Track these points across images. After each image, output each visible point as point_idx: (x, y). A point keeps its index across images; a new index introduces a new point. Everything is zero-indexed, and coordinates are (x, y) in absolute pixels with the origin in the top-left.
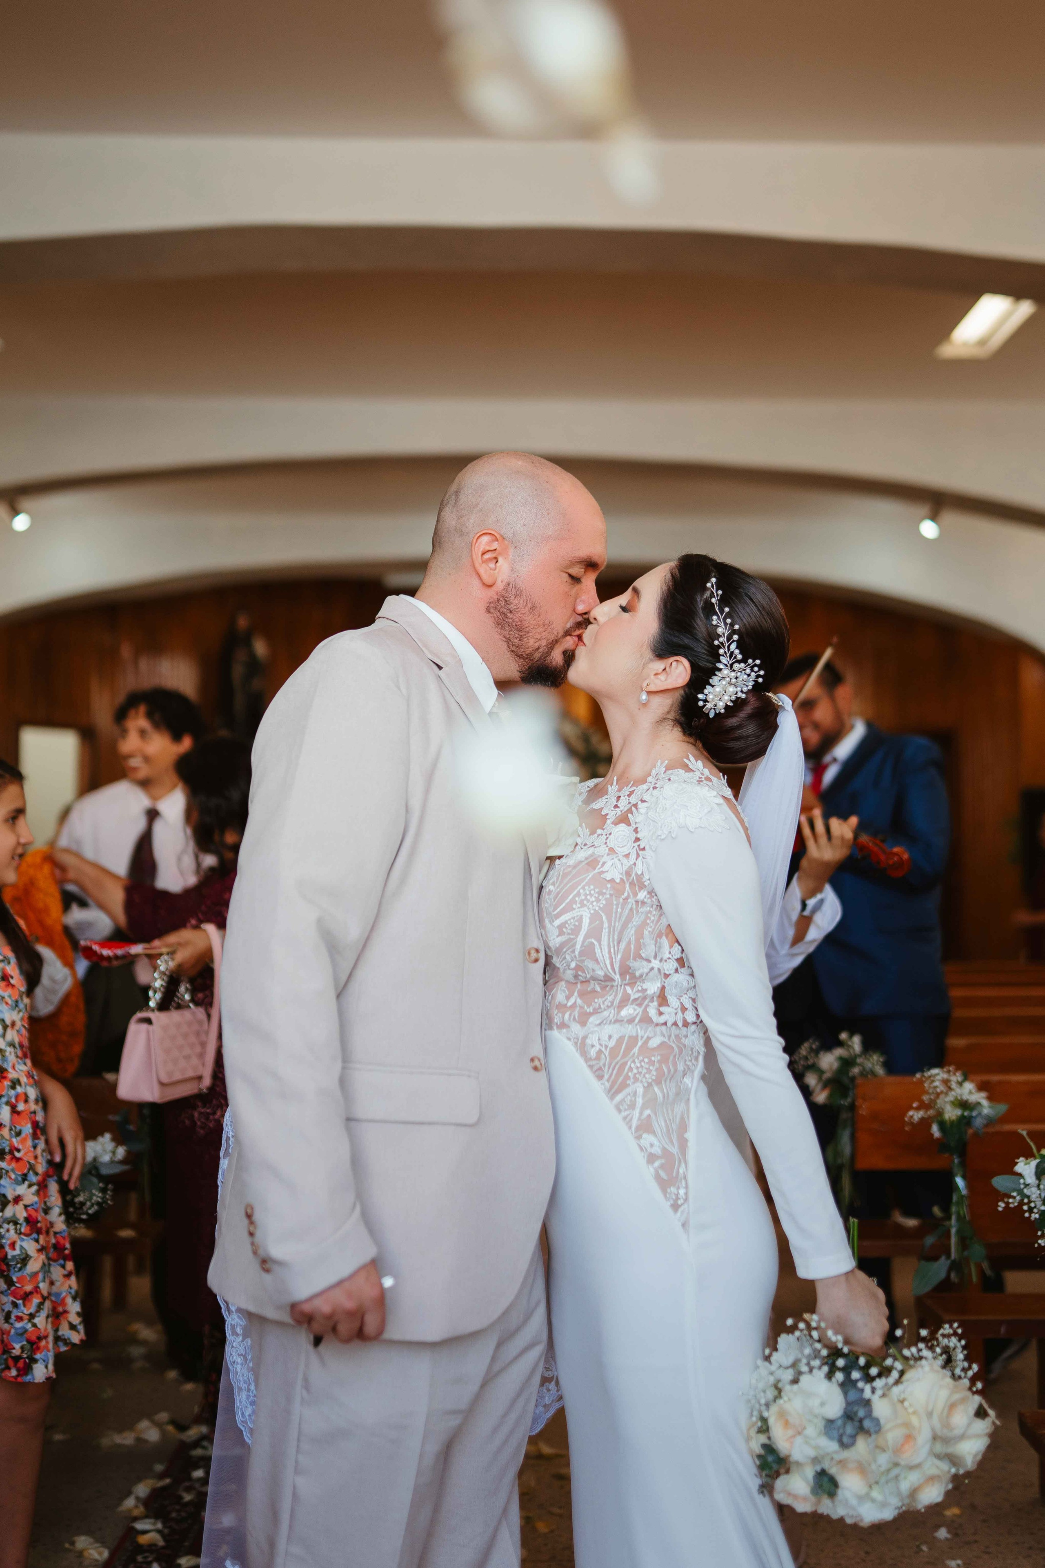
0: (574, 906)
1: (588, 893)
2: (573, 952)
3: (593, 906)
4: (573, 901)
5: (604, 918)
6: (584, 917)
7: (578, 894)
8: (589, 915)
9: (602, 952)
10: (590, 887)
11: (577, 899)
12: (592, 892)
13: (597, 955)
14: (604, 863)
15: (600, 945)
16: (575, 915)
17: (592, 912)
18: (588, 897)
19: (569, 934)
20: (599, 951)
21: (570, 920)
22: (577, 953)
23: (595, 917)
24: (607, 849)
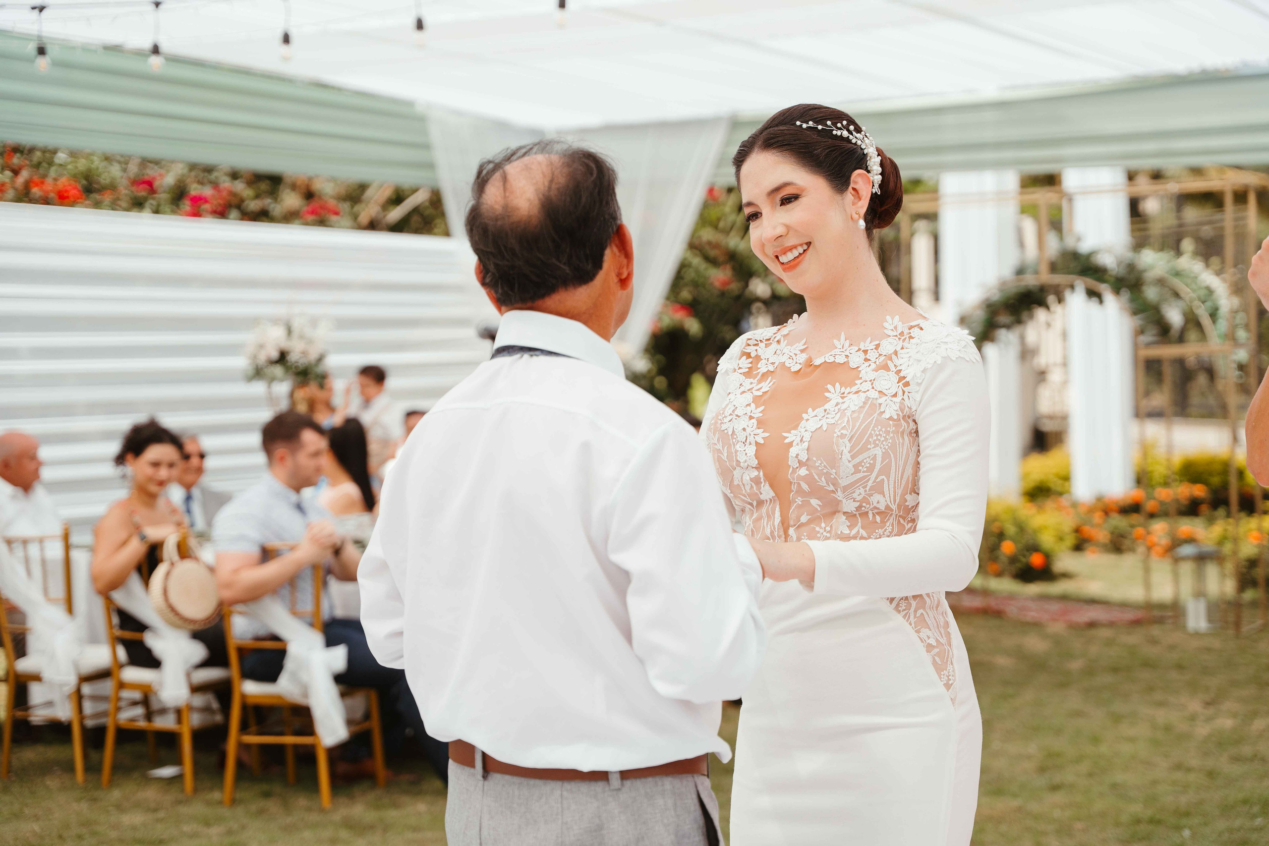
0: (869, 446)
1: (878, 433)
2: (866, 487)
3: (884, 445)
4: (868, 443)
5: (892, 456)
6: (877, 456)
7: (871, 436)
8: (881, 453)
9: (889, 486)
10: (878, 428)
11: (870, 440)
12: (881, 432)
13: (885, 489)
14: (880, 404)
15: (888, 481)
16: (871, 454)
17: (884, 451)
18: (879, 437)
19: (864, 472)
20: (887, 485)
21: (866, 459)
22: (867, 489)
23: (885, 455)
24: (877, 392)
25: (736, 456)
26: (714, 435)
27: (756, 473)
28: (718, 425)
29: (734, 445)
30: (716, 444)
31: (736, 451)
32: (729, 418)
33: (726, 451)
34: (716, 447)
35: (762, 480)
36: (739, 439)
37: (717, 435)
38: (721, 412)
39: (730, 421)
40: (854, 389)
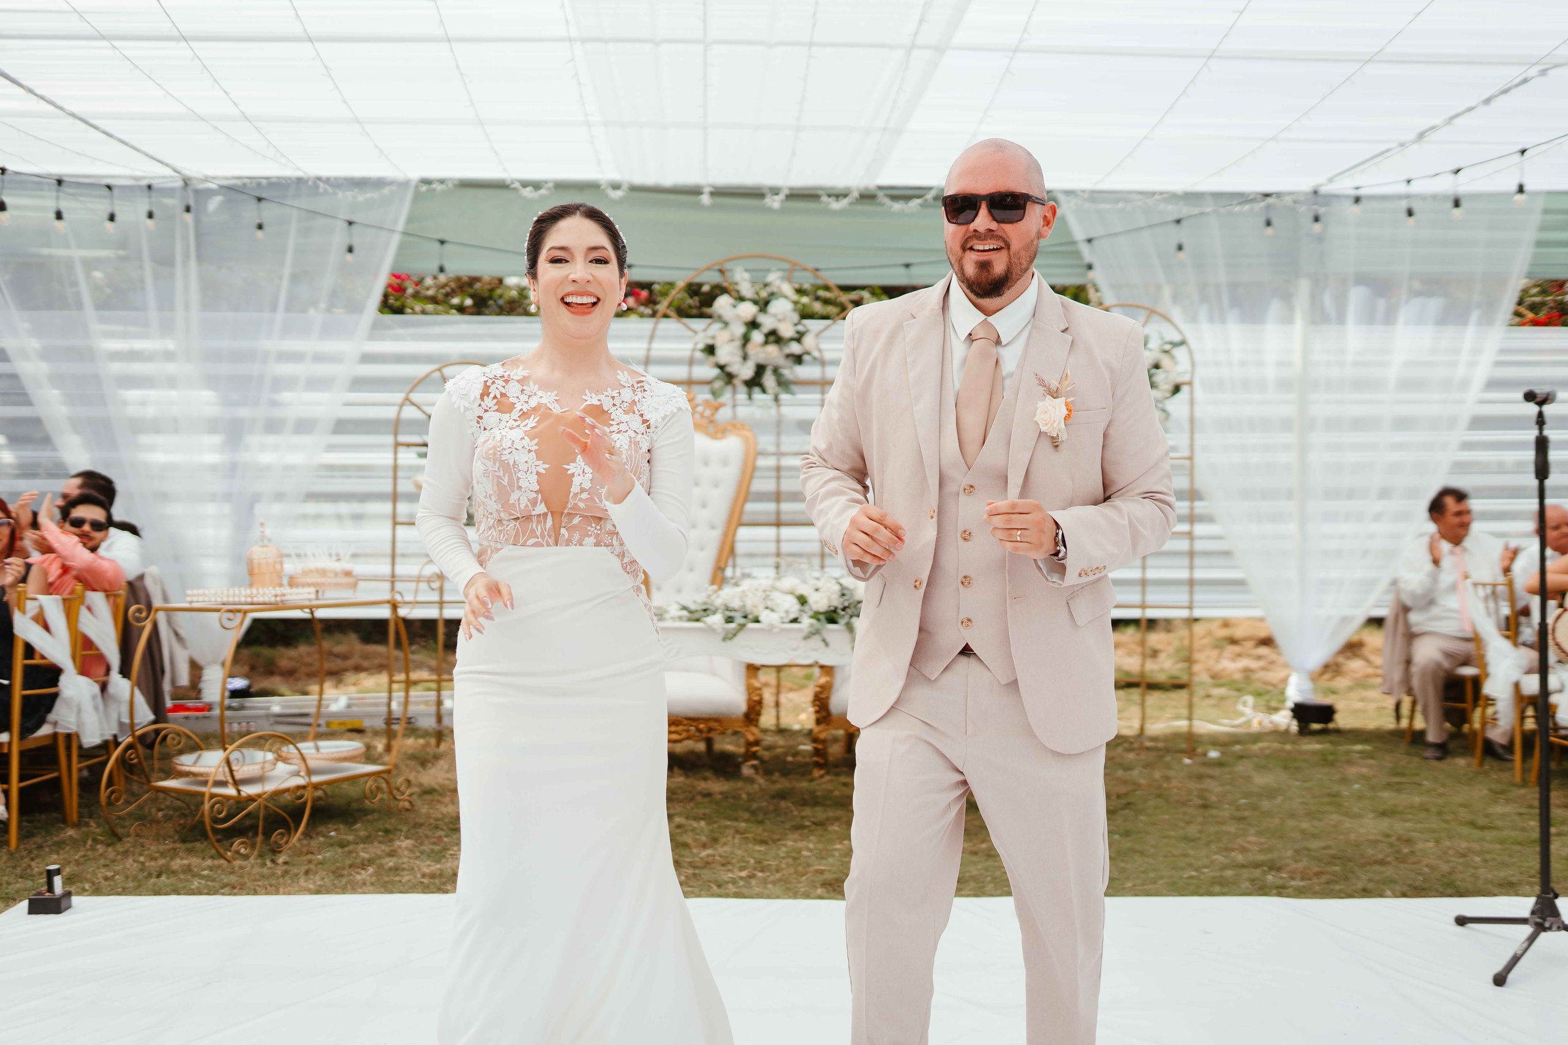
25: (518, 482)
26: (495, 464)
27: (535, 495)
28: (498, 456)
29: (515, 473)
30: (496, 471)
31: (519, 479)
32: (510, 450)
33: (507, 476)
34: (497, 474)
35: (539, 501)
36: (520, 468)
37: (497, 465)
38: (499, 444)
39: (510, 453)
40: (615, 428)
